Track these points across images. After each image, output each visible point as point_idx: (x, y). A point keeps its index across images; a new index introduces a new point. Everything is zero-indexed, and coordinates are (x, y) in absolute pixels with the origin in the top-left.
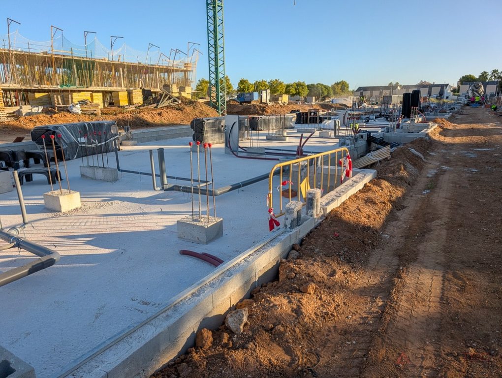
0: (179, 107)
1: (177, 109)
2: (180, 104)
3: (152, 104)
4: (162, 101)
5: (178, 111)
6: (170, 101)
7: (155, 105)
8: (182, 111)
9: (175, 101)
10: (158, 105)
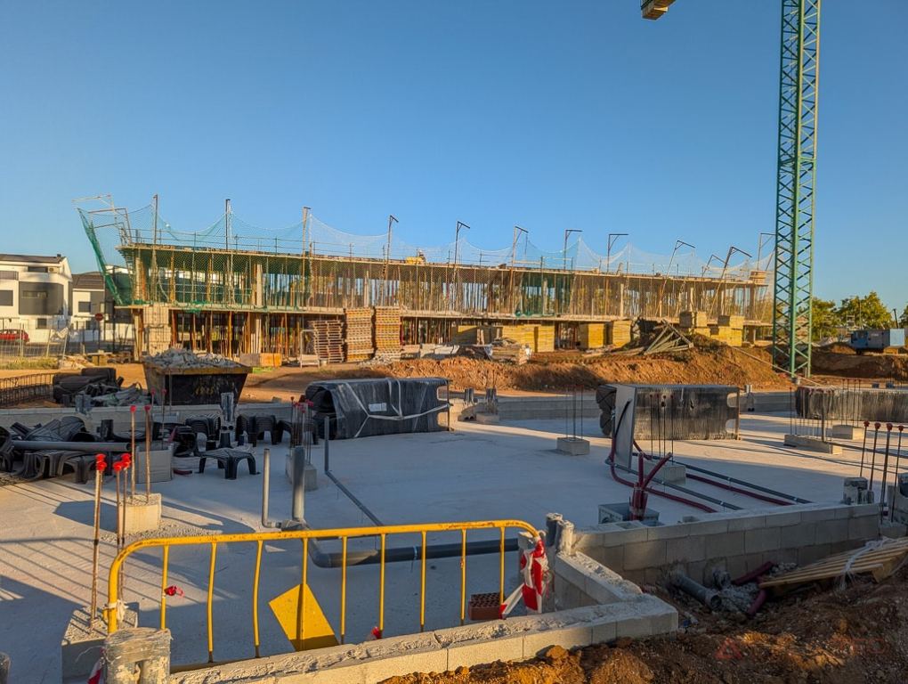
0: (684, 355)
1: (677, 359)
2: (691, 350)
3: (637, 347)
4: (657, 343)
5: (676, 363)
6: (672, 343)
7: (641, 349)
8: (687, 362)
9: (682, 343)
10: (645, 350)
